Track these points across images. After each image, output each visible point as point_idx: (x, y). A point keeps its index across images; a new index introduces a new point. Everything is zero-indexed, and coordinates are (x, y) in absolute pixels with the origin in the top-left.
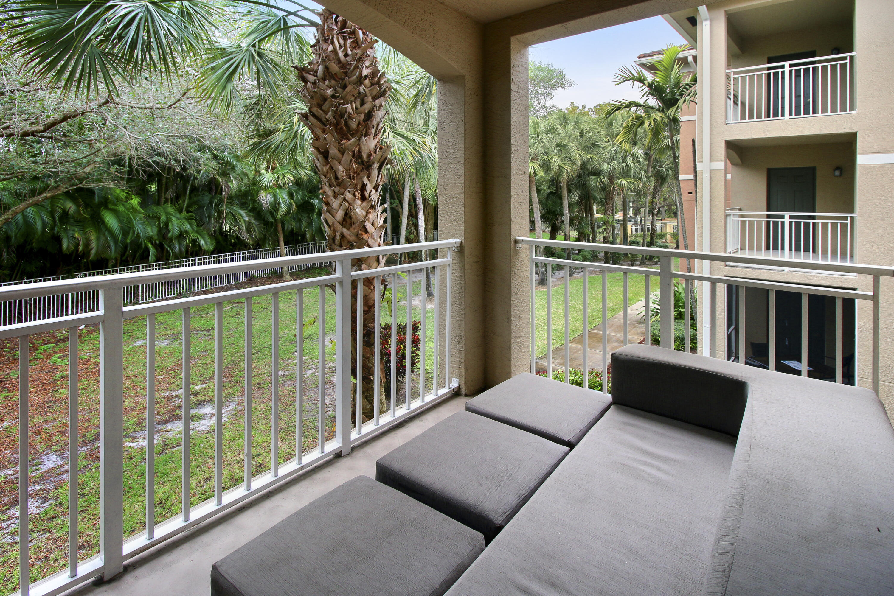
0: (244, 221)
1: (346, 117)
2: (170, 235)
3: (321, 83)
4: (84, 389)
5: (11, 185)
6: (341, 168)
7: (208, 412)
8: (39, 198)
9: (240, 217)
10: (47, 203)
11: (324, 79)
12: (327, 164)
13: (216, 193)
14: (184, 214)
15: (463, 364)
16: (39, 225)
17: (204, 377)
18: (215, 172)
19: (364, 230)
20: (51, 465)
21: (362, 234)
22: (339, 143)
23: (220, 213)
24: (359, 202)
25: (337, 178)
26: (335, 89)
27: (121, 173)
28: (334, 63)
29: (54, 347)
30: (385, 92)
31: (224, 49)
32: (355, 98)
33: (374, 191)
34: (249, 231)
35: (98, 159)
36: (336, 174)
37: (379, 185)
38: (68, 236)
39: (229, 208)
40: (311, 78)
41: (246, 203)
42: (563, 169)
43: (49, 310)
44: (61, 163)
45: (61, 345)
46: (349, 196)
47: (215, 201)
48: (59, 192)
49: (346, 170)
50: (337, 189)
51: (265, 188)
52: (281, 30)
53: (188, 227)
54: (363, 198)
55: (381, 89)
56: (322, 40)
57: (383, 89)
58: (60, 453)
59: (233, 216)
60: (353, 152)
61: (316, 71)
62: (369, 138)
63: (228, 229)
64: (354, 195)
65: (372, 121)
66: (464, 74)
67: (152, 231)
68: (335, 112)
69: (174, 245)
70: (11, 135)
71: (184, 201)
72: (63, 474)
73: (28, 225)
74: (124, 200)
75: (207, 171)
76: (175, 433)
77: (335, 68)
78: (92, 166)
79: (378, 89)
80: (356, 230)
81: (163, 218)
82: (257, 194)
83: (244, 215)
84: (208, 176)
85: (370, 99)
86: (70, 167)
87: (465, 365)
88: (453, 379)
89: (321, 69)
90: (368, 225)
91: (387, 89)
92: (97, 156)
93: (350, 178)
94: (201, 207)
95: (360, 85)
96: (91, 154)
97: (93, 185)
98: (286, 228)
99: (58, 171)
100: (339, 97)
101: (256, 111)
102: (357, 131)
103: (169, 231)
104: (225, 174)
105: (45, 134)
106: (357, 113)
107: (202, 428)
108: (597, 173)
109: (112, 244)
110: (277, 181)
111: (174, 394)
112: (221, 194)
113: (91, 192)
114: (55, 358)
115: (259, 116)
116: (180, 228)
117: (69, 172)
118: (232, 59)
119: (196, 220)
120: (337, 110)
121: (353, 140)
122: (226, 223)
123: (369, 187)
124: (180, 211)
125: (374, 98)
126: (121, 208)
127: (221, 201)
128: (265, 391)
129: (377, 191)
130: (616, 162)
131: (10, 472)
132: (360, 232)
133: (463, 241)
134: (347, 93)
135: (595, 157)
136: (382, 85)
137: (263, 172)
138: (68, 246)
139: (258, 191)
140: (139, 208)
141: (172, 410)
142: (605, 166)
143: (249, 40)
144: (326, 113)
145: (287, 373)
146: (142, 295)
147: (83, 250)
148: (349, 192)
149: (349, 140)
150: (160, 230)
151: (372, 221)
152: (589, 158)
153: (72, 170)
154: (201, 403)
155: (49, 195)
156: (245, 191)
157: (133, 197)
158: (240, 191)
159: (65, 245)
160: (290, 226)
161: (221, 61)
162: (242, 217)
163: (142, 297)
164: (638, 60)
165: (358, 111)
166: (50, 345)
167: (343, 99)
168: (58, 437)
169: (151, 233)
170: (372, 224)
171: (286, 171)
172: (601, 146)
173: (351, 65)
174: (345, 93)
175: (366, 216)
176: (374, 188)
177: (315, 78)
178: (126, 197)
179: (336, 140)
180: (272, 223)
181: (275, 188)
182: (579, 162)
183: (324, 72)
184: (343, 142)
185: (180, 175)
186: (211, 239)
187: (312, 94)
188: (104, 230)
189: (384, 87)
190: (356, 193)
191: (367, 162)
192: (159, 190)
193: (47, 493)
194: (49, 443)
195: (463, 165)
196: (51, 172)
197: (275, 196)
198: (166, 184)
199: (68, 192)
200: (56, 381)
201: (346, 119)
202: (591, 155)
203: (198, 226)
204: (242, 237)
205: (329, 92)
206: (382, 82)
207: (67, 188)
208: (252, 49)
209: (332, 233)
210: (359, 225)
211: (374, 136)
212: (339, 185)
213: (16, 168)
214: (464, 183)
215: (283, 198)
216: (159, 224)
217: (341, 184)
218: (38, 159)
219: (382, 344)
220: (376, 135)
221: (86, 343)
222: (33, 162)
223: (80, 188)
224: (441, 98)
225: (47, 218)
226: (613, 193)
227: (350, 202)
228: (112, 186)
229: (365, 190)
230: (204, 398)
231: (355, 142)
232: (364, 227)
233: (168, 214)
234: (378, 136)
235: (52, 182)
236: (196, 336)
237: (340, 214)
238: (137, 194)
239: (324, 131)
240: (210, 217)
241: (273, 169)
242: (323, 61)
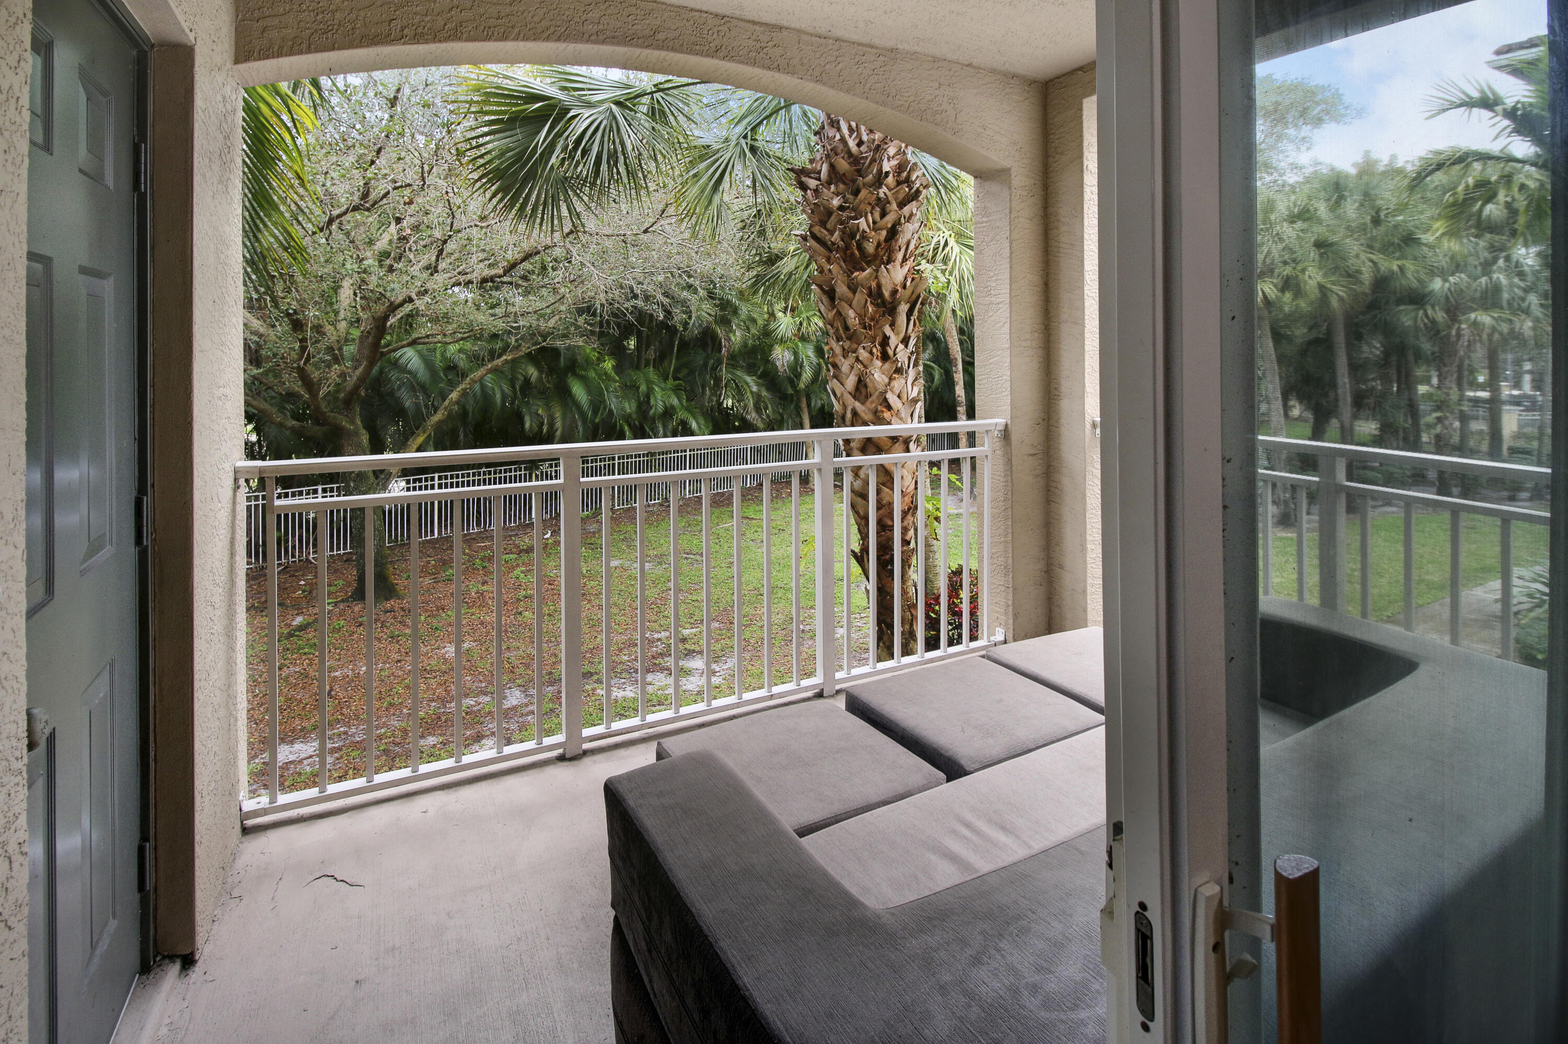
0: (751, 392)
1: (858, 237)
2: (652, 412)
3: (825, 190)
4: (549, 615)
5: (468, 345)
6: (851, 313)
7: (698, 667)
8: (498, 362)
9: (745, 386)
10: (506, 368)
11: (829, 183)
12: (833, 308)
13: (713, 349)
14: (671, 383)
15: (1011, 608)
16: (498, 396)
17: (695, 618)
18: (710, 319)
19: (885, 404)
20: (515, 702)
21: (882, 412)
22: (849, 276)
23: (718, 380)
24: (878, 363)
25: (846, 328)
26: (844, 197)
27: (591, 325)
28: (843, 158)
29: (516, 559)
30: (918, 192)
31: (708, 146)
32: (873, 208)
33: (901, 346)
34: (758, 409)
35: (563, 308)
36: (845, 323)
37: (910, 337)
38: (531, 414)
39: (730, 373)
40: (812, 183)
41: (754, 365)
42: (1329, 294)
43: (510, 510)
44: (522, 315)
45: (525, 557)
46: (863, 354)
47: (711, 362)
48: (521, 353)
49: (860, 316)
50: (847, 344)
51: (782, 341)
52: (781, 108)
53: (675, 402)
54: (885, 357)
55: (910, 190)
56: (829, 124)
57: (915, 189)
58: (524, 688)
59: (736, 384)
60: (870, 288)
61: (819, 172)
62: (894, 266)
63: (730, 403)
64: (871, 353)
65: (897, 240)
66: (1009, 166)
67: (629, 407)
68: (843, 232)
69: (657, 427)
70: (470, 282)
71: (671, 362)
72: (527, 715)
73: (486, 396)
74: (595, 362)
75: (698, 317)
76: (656, 687)
77: (843, 165)
78: (557, 317)
79: (907, 189)
80: (873, 405)
81: (643, 388)
82: (771, 351)
83: (752, 384)
84: (700, 325)
85: (894, 206)
86: (532, 320)
87: (1013, 609)
88: (997, 629)
89: (825, 168)
90: (892, 398)
91: (921, 189)
92: (563, 303)
93: (865, 328)
94: (692, 372)
95: (880, 187)
96: (555, 303)
97: (558, 343)
98: (813, 405)
99: (519, 327)
100: (848, 207)
101: (758, 227)
102: (876, 256)
103: (651, 408)
104: (725, 322)
105: (505, 279)
106: (875, 230)
107: (689, 687)
108: (1417, 298)
109: (579, 423)
110: (799, 330)
111: (656, 636)
112: (720, 351)
113: (555, 352)
114: (517, 572)
115: (762, 233)
116: (664, 402)
117: (531, 326)
118: (717, 160)
119: (685, 391)
120: (845, 228)
121: (868, 271)
122: (727, 396)
123: (894, 340)
124: (666, 379)
125: (901, 205)
126: (592, 374)
127: (719, 362)
128: (775, 649)
129: (906, 346)
130: (1463, 276)
131: (472, 703)
132: (880, 408)
133: (1009, 423)
134: (861, 202)
135: (1410, 266)
136: (913, 182)
137: (780, 315)
138: (531, 425)
139: (772, 346)
140: (613, 374)
141: (654, 657)
142: (1437, 285)
143: (739, 129)
144: (832, 233)
145: (808, 628)
146: (619, 497)
147: (548, 431)
148: (864, 348)
149: (864, 270)
150: (639, 405)
151: (898, 392)
152: (1395, 268)
153: (535, 323)
154: (690, 653)
155: (509, 358)
156: (754, 346)
157: (607, 358)
158: (745, 345)
159: (527, 425)
160: (819, 402)
161: (703, 165)
162: (749, 386)
163: (619, 500)
164: (1495, 58)
165: (878, 225)
166: (512, 556)
167: (855, 211)
168: (521, 670)
169: (628, 410)
170: (899, 396)
171: (812, 313)
172: (1425, 241)
173: (867, 157)
174: (857, 201)
175: (889, 384)
176: (902, 342)
177: (818, 183)
178: (598, 359)
179: (845, 272)
180: (792, 395)
181: (797, 340)
182: (1367, 276)
183: (829, 171)
184: (855, 274)
185: (663, 325)
186: (706, 421)
187: (812, 206)
188: (570, 404)
189: (918, 185)
190: (874, 350)
191: (890, 303)
192: (638, 347)
193: (511, 733)
194: (511, 675)
195: (1008, 306)
196: (512, 327)
197: (796, 354)
198: (647, 339)
199: (530, 352)
200: (519, 600)
201: (859, 240)
202: (1399, 263)
203: (688, 400)
204: (749, 417)
205: (836, 202)
206: (914, 179)
207: (529, 348)
208: (743, 142)
209: (841, 407)
210: (878, 397)
211: (903, 262)
212: (850, 338)
213: (475, 325)
214: (1010, 334)
215: (807, 356)
216: (638, 396)
217: (852, 336)
218: (497, 311)
219: (950, 597)
220: (905, 260)
221: (552, 556)
222: (492, 315)
223: (543, 347)
224: (978, 205)
225: (506, 388)
226: (1458, 340)
227: (865, 363)
228: (581, 343)
229: (888, 344)
230: (693, 647)
231: (871, 274)
232: (886, 400)
233: (649, 383)
234: (908, 262)
235: (513, 340)
236: (685, 562)
237: (851, 382)
238: (612, 354)
239: (828, 260)
240: (703, 388)
241: (793, 310)
242: (828, 156)
